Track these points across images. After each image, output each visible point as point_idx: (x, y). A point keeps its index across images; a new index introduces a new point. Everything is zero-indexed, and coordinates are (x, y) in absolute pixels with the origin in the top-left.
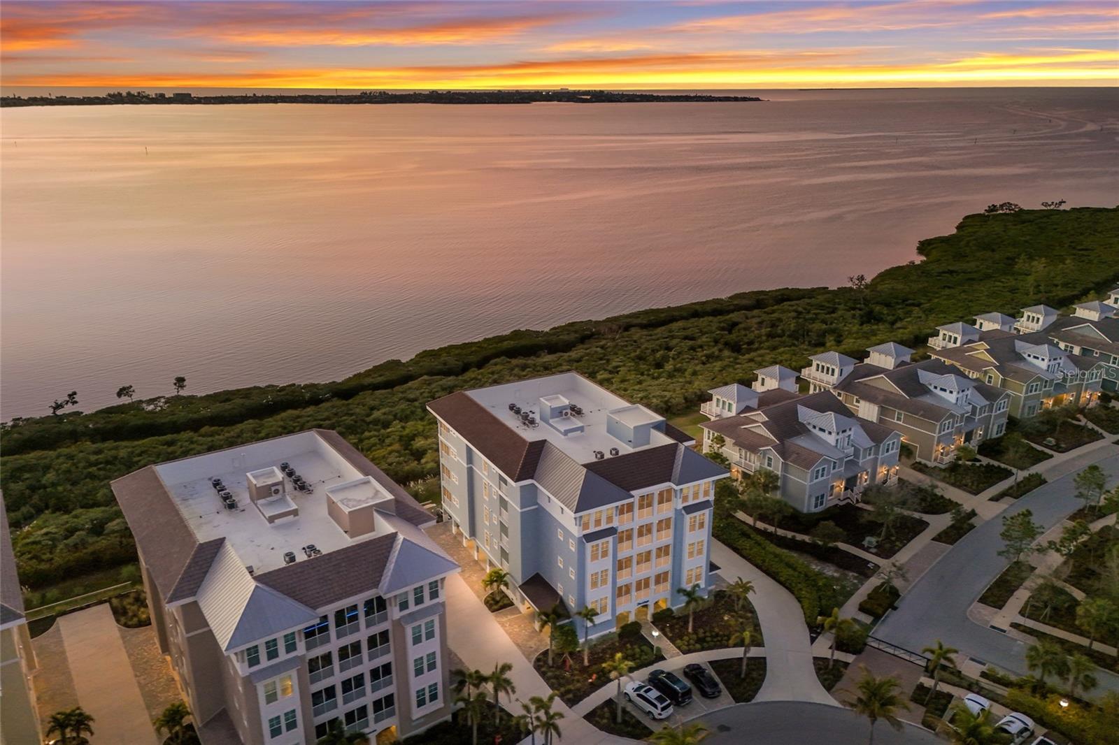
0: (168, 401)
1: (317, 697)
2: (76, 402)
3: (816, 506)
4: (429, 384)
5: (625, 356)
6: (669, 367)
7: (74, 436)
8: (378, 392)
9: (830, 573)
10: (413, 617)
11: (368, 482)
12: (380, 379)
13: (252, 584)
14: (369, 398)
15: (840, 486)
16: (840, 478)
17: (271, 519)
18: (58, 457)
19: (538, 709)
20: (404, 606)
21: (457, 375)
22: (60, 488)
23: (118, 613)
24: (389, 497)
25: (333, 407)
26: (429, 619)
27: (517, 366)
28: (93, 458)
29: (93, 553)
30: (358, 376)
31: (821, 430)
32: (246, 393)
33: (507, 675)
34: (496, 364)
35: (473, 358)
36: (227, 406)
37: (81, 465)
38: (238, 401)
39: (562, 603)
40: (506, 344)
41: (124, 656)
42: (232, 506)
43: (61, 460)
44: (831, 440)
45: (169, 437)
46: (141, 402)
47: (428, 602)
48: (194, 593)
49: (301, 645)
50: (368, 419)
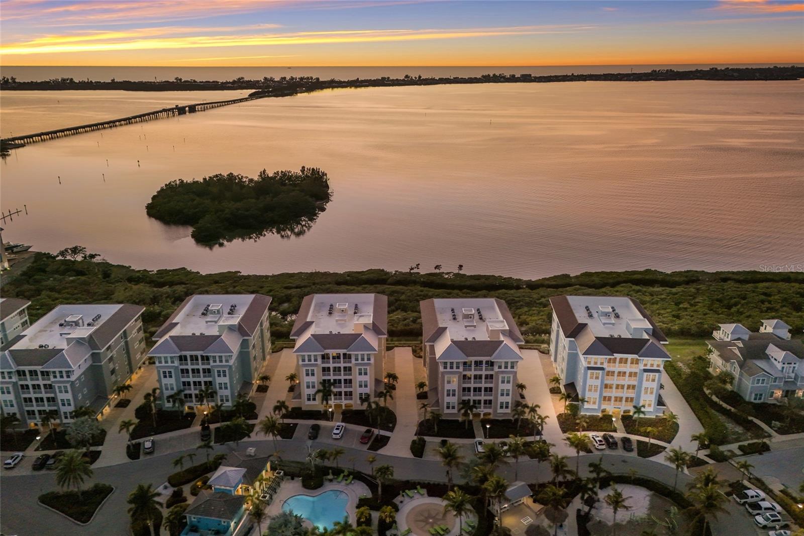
0: (455, 274)
1: (464, 389)
2: (418, 268)
3: (755, 399)
4: (577, 290)
5: (708, 297)
6: (734, 309)
7: (415, 283)
8: (549, 289)
9: (737, 430)
10: (503, 372)
11: (503, 322)
12: (554, 283)
13: (450, 342)
14: (542, 291)
15: (778, 394)
16: (779, 388)
17: (466, 327)
18: (407, 290)
19: (538, 418)
20: (500, 367)
21: (596, 289)
22: (405, 303)
23: (414, 351)
24: (507, 328)
25: (524, 292)
26: (509, 375)
27: (634, 290)
28: (420, 293)
29: (410, 329)
30: (545, 279)
31: (776, 360)
32: (487, 277)
33: (537, 409)
34: (622, 287)
35: (611, 281)
36: (477, 282)
37: (415, 295)
38: (483, 280)
39: (577, 395)
40: (636, 276)
41: (412, 365)
42: (455, 319)
43: (408, 291)
44: (779, 366)
45: (449, 291)
46: (443, 273)
47: (509, 369)
48: (434, 342)
49: (461, 368)
50: (538, 302)
